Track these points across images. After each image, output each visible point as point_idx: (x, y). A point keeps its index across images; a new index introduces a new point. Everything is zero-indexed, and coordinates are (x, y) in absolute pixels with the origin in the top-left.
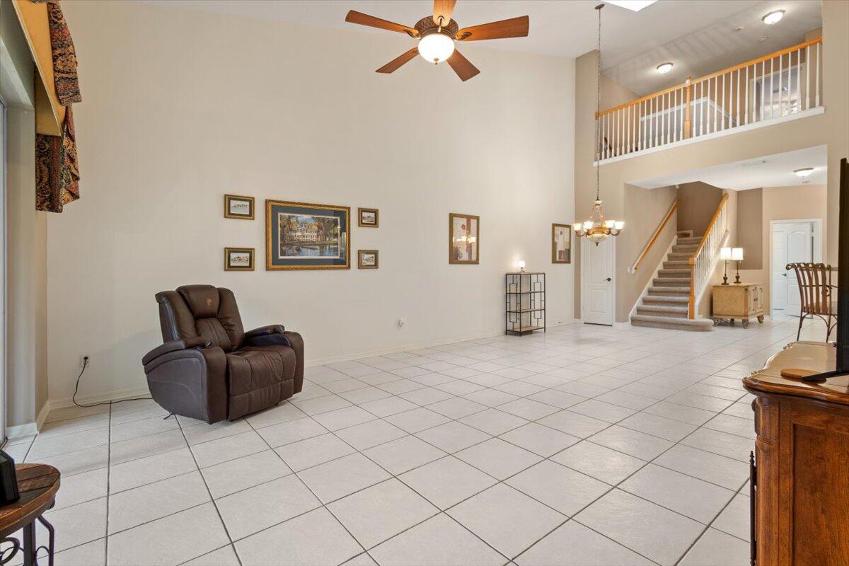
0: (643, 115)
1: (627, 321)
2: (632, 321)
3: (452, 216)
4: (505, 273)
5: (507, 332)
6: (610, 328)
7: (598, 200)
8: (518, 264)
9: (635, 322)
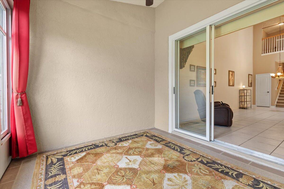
0: (278, 39)
1: (275, 106)
2: (276, 105)
3: (229, 71)
4: (239, 89)
5: (240, 108)
6: (269, 108)
7: (280, 66)
8: (242, 87)
9: (277, 106)
